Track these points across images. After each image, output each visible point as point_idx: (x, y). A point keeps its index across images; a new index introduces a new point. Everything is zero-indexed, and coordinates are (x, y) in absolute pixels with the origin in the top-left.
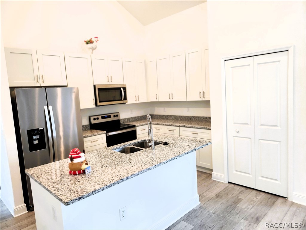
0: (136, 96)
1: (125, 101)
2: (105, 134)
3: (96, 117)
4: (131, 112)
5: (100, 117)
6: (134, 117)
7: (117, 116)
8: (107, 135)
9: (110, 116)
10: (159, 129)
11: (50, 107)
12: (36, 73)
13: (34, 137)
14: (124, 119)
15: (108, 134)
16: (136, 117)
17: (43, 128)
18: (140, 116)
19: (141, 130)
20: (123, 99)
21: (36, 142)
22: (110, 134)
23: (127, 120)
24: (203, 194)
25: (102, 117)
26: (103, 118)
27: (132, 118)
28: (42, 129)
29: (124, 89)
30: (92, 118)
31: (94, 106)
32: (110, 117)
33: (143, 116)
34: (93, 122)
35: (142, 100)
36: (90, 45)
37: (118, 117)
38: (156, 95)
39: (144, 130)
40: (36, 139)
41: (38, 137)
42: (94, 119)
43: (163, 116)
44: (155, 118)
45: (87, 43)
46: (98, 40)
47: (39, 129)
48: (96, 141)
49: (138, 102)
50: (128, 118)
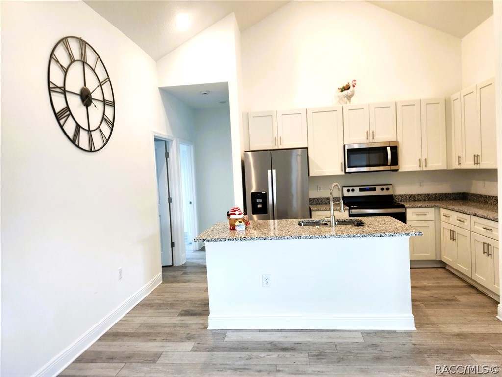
0: (419, 160)
2: (348, 211)
3: (350, 188)
4: (420, 186)
5: (357, 189)
7: (388, 189)
9: (375, 188)
10: (448, 216)
11: (274, 171)
12: (275, 135)
13: (258, 201)
15: (352, 212)
16: (428, 195)
18: (439, 194)
19: (417, 215)
20: (389, 163)
21: (260, 206)
23: (409, 198)
24: (440, 324)
25: (360, 189)
27: (419, 195)
28: (265, 193)
29: (394, 148)
30: (345, 189)
31: (343, 173)
32: (374, 190)
33: (446, 194)
36: (345, 92)
37: (389, 191)
39: (424, 214)
40: (260, 203)
41: (261, 201)
42: (348, 191)
43: (481, 196)
44: (470, 200)
45: (342, 91)
46: (355, 84)
47: (262, 193)
49: (424, 169)
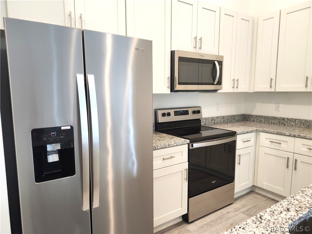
0: (234, 80)
1: (218, 87)
2: (187, 145)
3: (166, 112)
4: (218, 107)
5: (172, 112)
6: (221, 117)
7: (199, 112)
8: (191, 148)
9: (188, 111)
10: (280, 143)
11: (91, 78)
12: (71, 9)
13: (49, 148)
14: (206, 119)
15: (192, 146)
17: (72, 127)
18: (230, 116)
19: (244, 142)
20: (216, 83)
21: (53, 158)
22: (196, 145)
23: (211, 120)
26: (176, 113)
27: (218, 118)
28: (69, 128)
29: (220, 63)
30: (160, 113)
31: (168, 91)
32: (186, 113)
33: (234, 116)
34: (161, 120)
35: (243, 88)
37: (199, 114)
38: (272, 79)
39: (248, 141)
40: (53, 152)
42: (164, 115)
43: (274, 118)
44: (253, 121)
47: (62, 128)
48: (172, 157)
49: (235, 90)
50: (213, 117)
